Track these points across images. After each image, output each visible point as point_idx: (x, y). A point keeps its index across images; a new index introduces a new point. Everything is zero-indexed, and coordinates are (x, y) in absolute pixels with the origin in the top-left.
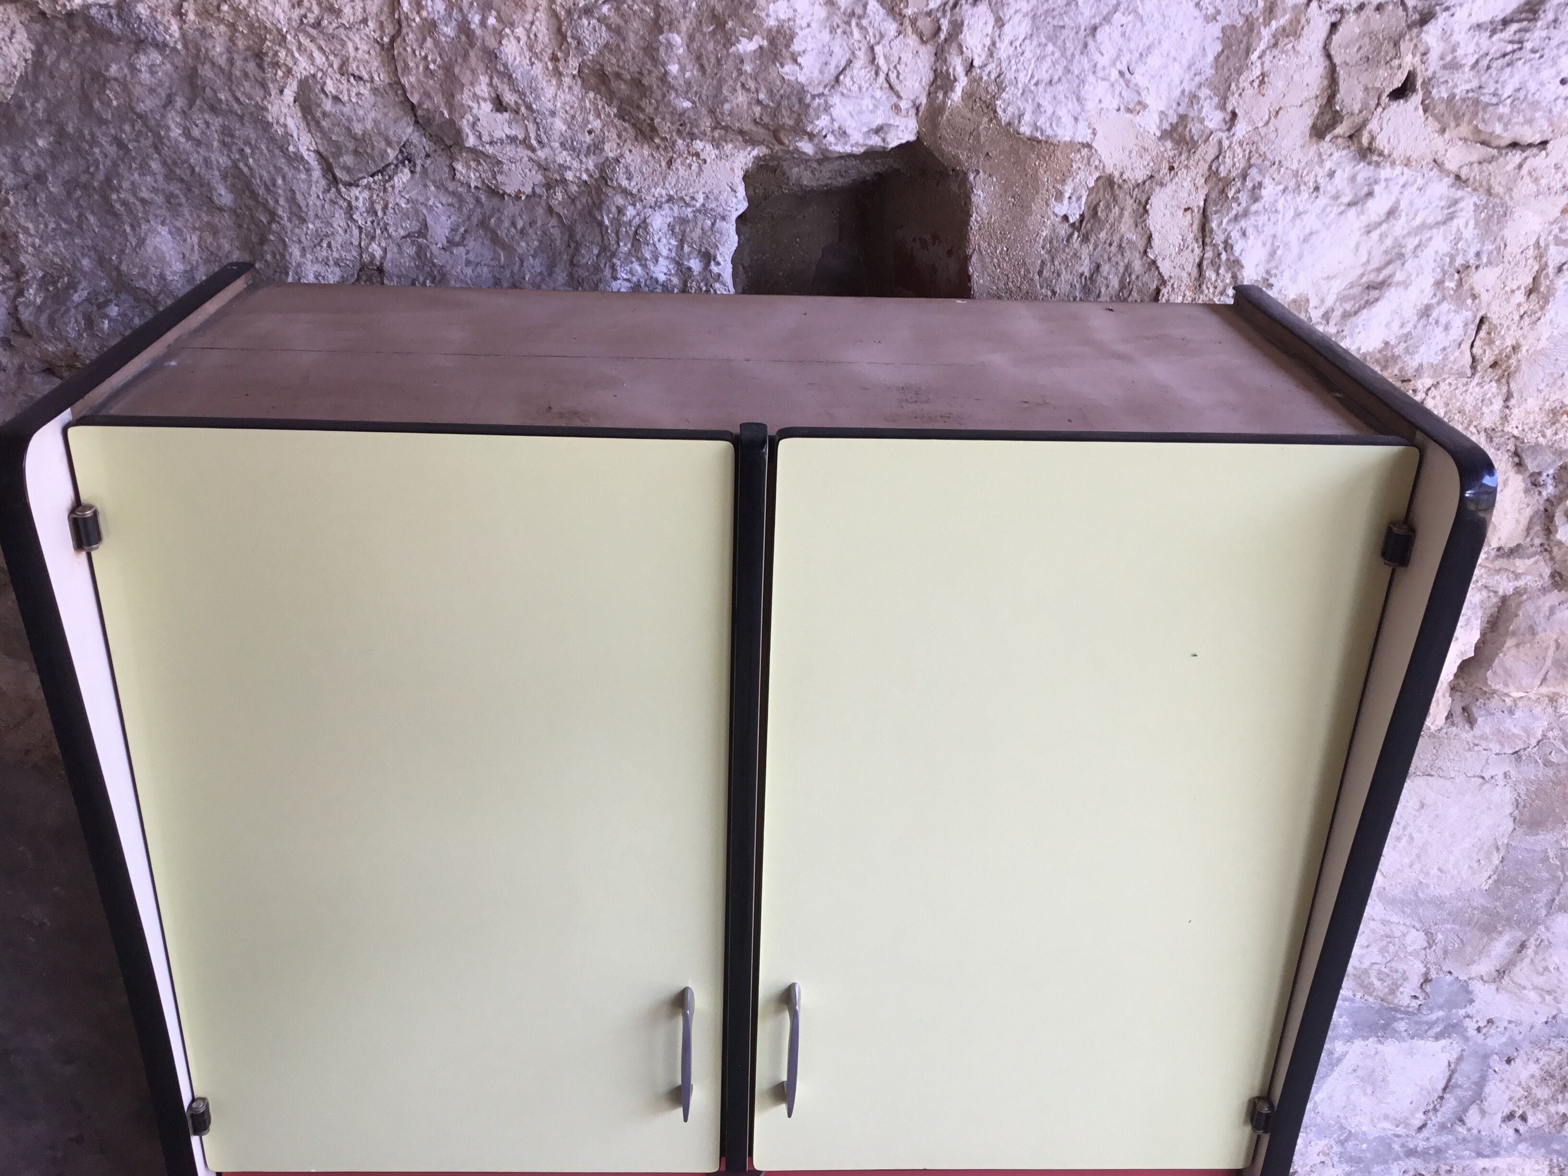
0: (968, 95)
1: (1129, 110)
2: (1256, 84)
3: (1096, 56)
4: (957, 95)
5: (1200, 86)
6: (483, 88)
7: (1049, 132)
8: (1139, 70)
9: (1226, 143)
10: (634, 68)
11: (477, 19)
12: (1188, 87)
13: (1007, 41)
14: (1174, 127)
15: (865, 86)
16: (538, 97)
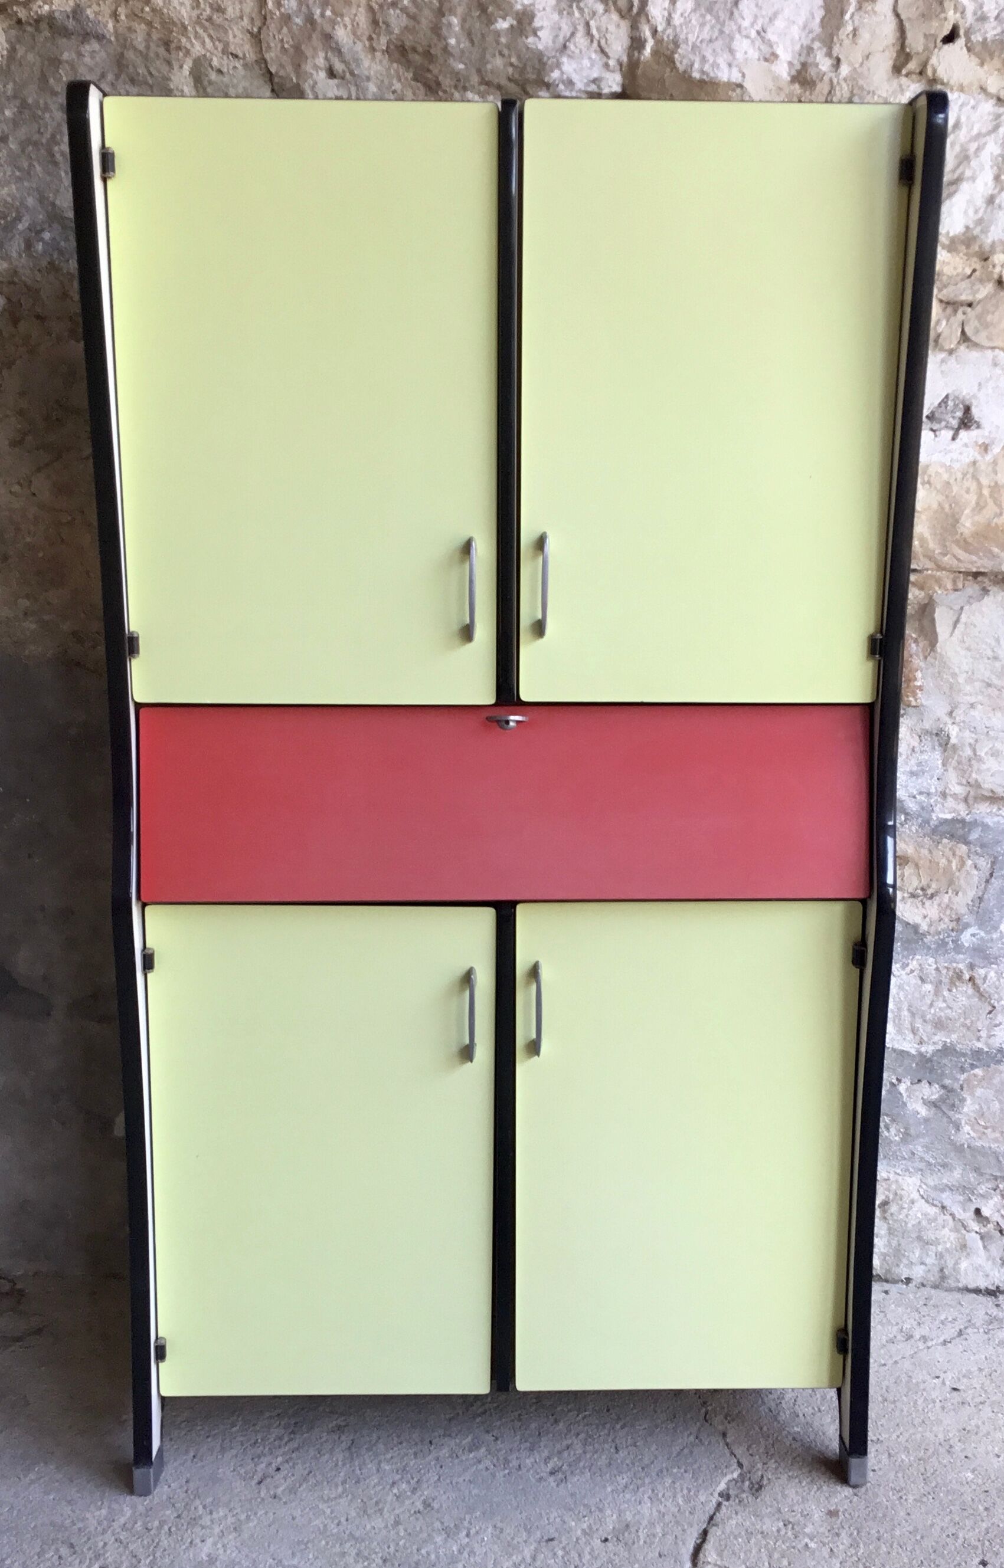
0: (655, 53)
1: (766, 60)
2: (851, 36)
3: (740, 21)
4: (648, 51)
5: (813, 40)
6: (320, 61)
7: (712, 75)
8: (770, 30)
9: (835, 81)
10: (425, 43)
11: (318, 12)
12: (806, 42)
13: (679, 12)
14: (799, 72)
15: (584, 50)
16: (358, 66)
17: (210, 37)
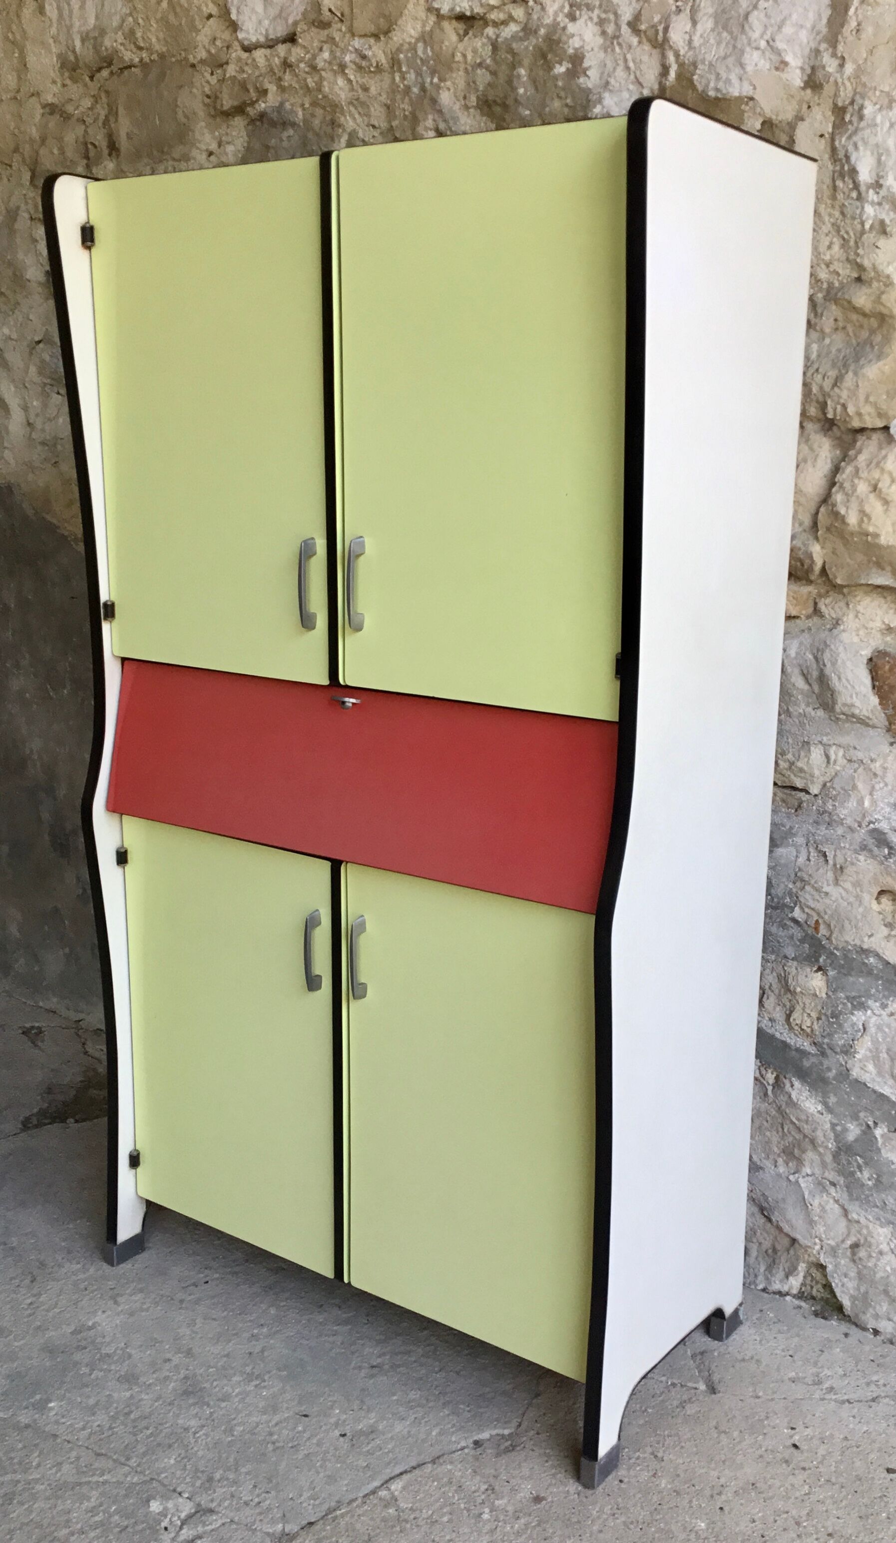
0: (679, 76)
1: (777, 69)
2: (854, 33)
3: (750, 33)
4: (672, 76)
5: (819, 43)
6: (430, 123)
7: (724, 91)
8: (777, 38)
9: (840, 81)
10: (502, 95)
11: (428, 80)
12: (813, 45)
13: (698, 34)
14: (809, 76)
15: (623, 82)
16: (455, 123)
17: (359, 113)
